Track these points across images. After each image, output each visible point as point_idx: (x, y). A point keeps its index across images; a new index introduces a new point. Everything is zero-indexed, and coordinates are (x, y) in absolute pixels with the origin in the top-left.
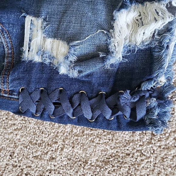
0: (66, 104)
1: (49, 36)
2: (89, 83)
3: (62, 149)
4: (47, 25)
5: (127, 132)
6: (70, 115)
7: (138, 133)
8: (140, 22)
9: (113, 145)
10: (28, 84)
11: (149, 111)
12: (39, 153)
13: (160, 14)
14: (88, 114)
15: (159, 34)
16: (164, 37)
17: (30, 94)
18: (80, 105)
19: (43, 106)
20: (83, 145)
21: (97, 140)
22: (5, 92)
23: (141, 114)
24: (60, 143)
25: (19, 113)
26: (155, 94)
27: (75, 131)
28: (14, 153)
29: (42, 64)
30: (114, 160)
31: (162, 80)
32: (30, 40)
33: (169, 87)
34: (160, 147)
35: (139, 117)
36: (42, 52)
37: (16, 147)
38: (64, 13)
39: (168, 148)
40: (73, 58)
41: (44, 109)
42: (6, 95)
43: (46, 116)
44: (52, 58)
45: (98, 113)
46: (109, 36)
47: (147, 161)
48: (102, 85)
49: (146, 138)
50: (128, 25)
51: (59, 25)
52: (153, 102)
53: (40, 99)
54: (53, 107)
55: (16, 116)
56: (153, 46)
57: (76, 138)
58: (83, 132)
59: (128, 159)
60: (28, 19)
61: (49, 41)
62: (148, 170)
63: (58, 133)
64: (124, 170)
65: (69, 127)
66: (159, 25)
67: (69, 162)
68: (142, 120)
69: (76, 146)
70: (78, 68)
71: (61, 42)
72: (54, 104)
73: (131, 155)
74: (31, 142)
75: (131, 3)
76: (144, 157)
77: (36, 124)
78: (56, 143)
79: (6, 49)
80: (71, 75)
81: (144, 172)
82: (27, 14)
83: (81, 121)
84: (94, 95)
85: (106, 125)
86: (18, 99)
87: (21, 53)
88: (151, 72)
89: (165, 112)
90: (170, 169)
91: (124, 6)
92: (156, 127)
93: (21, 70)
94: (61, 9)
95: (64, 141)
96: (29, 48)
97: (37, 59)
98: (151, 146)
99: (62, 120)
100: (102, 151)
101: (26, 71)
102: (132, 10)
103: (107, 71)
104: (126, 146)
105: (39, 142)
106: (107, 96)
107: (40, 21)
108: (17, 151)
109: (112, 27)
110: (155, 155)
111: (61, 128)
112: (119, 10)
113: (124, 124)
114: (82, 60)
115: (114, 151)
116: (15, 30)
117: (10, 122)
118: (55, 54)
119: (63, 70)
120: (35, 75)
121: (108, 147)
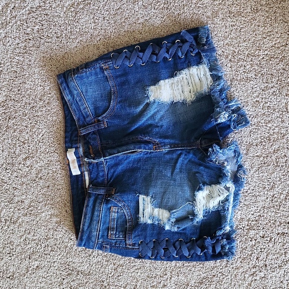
0: (171, 249)
1: (156, 207)
2: (185, 234)
3: (171, 278)
4: (154, 200)
5: (212, 262)
6: (175, 255)
7: (218, 261)
8: (210, 197)
9: (204, 271)
10: (145, 238)
11: (223, 247)
12: (155, 283)
13: (221, 192)
14: (186, 253)
15: (222, 203)
16: (225, 204)
17: (147, 244)
18: (180, 248)
19: (156, 251)
20: (185, 273)
21: (193, 269)
22: (130, 245)
23: (218, 250)
24: (169, 274)
25: (139, 257)
26: (225, 237)
27: (178, 265)
28: (136, 286)
29: (153, 224)
30: (206, 280)
31: (228, 228)
32: (143, 210)
33: (233, 231)
34: (233, 268)
35: (217, 252)
36: (152, 217)
37: (138, 281)
38: (165, 193)
39: (237, 268)
40: (173, 220)
41: (158, 253)
42: (131, 247)
43: (158, 258)
44: (159, 220)
45: (192, 252)
46: (194, 206)
47: (226, 278)
48: (193, 234)
49: (224, 263)
50: (204, 198)
51: (162, 200)
52: (225, 241)
53: (154, 247)
54: (163, 251)
55: (136, 260)
56: (220, 209)
57: (179, 269)
58: (183, 265)
59: (215, 279)
60: (141, 197)
61: (156, 210)
62: (228, 284)
63: (166, 268)
64: (213, 286)
65: (174, 263)
66: (222, 198)
67: (176, 286)
68: (220, 253)
69: (180, 275)
70: (177, 226)
71: (164, 210)
72: (164, 249)
73: (216, 276)
74: (148, 277)
75: (204, 186)
76: (224, 276)
77: (151, 263)
78: (166, 274)
79: (127, 217)
80: (173, 230)
81: (226, 286)
82: (140, 194)
83: (182, 258)
84: (189, 241)
85: (198, 258)
86: (139, 248)
87: (137, 218)
88: (221, 225)
89: (233, 246)
90: (241, 281)
91: (200, 189)
92: (228, 256)
93: (140, 229)
94: (162, 190)
95: (171, 273)
96: (143, 215)
97: (150, 222)
98: (227, 268)
99: (170, 259)
100: (197, 276)
101: (143, 230)
102: (205, 190)
103: (195, 226)
104: (212, 271)
105: (154, 275)
106: (197, 240)
107: (149, 198)
108: (139, 284)
109: (195, 200)
110: (231, 274)
111: (169, 264)
112: (198, 191)
113: (209, 257)
114: (179, 221)
115: (205, 275)
116: (132, 204)
117: (132, 264)
118: (161, 218)
119: (167, 228)
120: (149, 232)
121: (201, 273)
